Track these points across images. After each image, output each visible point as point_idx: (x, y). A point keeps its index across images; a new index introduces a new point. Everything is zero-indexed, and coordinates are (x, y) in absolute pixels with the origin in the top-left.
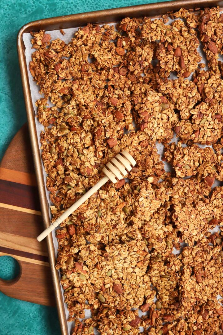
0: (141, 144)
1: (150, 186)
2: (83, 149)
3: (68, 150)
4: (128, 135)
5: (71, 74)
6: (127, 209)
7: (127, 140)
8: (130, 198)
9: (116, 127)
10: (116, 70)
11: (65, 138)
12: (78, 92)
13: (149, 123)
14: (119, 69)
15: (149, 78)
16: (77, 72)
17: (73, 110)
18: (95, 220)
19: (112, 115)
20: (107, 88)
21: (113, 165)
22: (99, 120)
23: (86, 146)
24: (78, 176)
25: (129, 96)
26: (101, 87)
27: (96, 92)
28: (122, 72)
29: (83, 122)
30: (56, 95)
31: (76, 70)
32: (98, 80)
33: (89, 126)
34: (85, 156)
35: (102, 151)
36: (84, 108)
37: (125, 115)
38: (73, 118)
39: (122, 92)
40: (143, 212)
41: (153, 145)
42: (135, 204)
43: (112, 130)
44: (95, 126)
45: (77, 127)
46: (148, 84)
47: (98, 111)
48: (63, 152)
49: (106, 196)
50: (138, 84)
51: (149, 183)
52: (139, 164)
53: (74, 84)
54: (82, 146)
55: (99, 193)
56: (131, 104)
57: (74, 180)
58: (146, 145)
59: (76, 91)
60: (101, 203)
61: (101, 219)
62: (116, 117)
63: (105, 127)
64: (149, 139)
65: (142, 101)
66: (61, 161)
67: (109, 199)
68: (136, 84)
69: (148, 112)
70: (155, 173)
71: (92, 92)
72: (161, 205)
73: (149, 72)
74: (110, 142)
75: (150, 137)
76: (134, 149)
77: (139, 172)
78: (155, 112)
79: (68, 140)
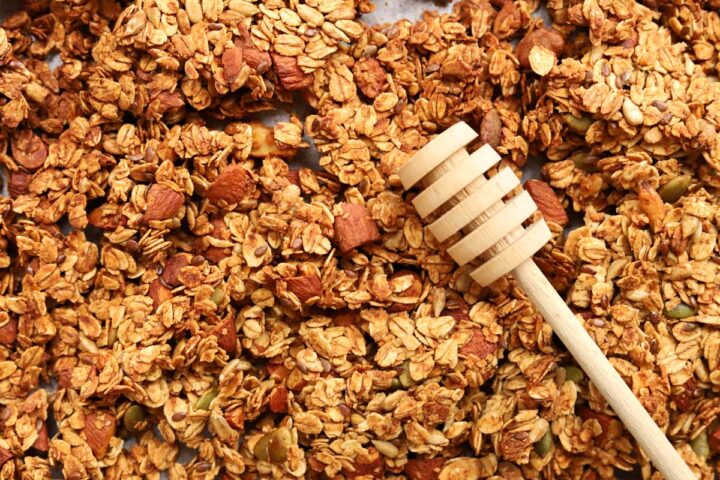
0: (371, 93)
1: (572, 66)
2: (377, 367)
3: (376, 437)
4: (325, 148)
5: (24, 391)
6: (673, 183)
7: (348, 156)
8: (621, 166)
9: (284, 206)
10: (18, 181)
11: (320, 443)
12: (108, 370)
13: (278, 48)
14: (15, 167)
15: (67, 34)
16: (21, 362)
17: (191, 397)
18: (706, 334)
19: (226, 219)
20: (103, 230)
21: (463, 233)
22: (245, 281)
23: (362, 349)
24: (498, 397)
25: (142, 132)
26: (93, 259)
27: (114, 284)
28: (31, 157)
29: (247, 355)
30: (116, 465)
31: (11, 365)
32: (57, 272)
33: (268, 328)
34: (408, 360)
35: (390, 277)
36: (182, 346)
37: (232, 157)
38: (230, 398)
39: (123, 163)
40: (693, 109)
41: (380, 37)
42: (651, 145)
43: (296, 224)
44: (270, 303)
45: (271, 383)
46: (95, 39)
47: (202, 283)
48: (383, 456)
49: (600, 277)
50: (92, 84)
51: (557, 70)
52: (466, 109)
53: (68, 385)
54: (361, 371)
55: (583, 304)
56: (182, 123)
57: (518, 418)
58: (380, 71)
59: (103, 377)
60: (632, 302)
61: (706, 305)
62: (238, 200)
63: (278, 258)
64: (350, 53)
65: (169, 72)
66: (421, 464)
67: (617, 265)
68: (87, 95)
69: (224, 49)
70: (509, 40)
71: (114, 301)
72: (660, 23)
73: (40, 31)
74: (355, 236)
75: (340, 50)
76: (394, 126)
77: (503, 111)
78: (228, 16)
79: (330, 434)
